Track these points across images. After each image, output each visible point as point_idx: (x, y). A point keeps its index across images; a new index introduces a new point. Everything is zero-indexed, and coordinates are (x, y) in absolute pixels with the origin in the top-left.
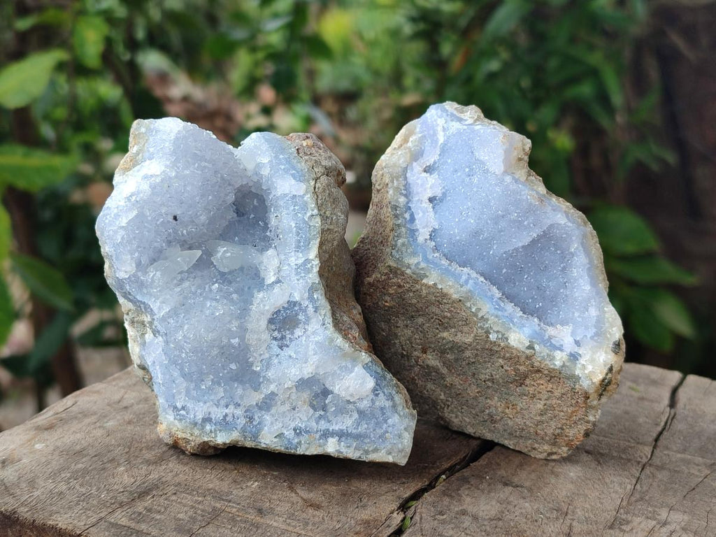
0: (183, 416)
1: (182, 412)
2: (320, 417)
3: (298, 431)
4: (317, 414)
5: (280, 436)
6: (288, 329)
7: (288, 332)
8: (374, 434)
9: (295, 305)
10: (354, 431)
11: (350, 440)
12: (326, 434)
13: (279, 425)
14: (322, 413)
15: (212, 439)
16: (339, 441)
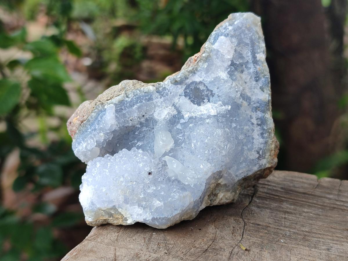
0: (263, 152)
1: (261, 153)
2: (246, 67)
3: (257, 79)
4: (245, 69)
5: (262, 89)
6: (202, 93)
7: (203, 93)
8: (249, 34)
9: (187, 92)
10: (250, 46)
11: (256, 47)
12: (255, 62)
13: (256, 91)
14: (244, 66)
15: (272, 131)
16: (258, 53)
